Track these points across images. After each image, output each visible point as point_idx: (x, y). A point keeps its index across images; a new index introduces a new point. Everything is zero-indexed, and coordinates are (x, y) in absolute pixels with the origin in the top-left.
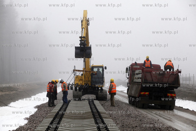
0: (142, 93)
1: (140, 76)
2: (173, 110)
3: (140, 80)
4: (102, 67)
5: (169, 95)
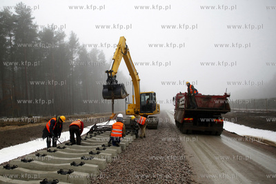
0: (186, 119)
1: (183, 102)
2: (219, 135)
3: (183, 106)
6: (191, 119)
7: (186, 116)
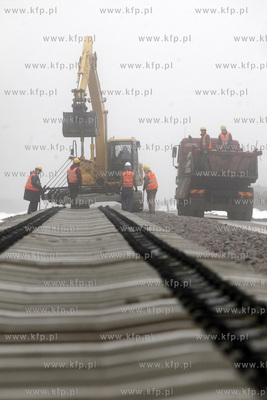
0: (194, 191)
4: (130, 142)
5: (241, 193)
6: (201, 191)
7: (192, 186)
